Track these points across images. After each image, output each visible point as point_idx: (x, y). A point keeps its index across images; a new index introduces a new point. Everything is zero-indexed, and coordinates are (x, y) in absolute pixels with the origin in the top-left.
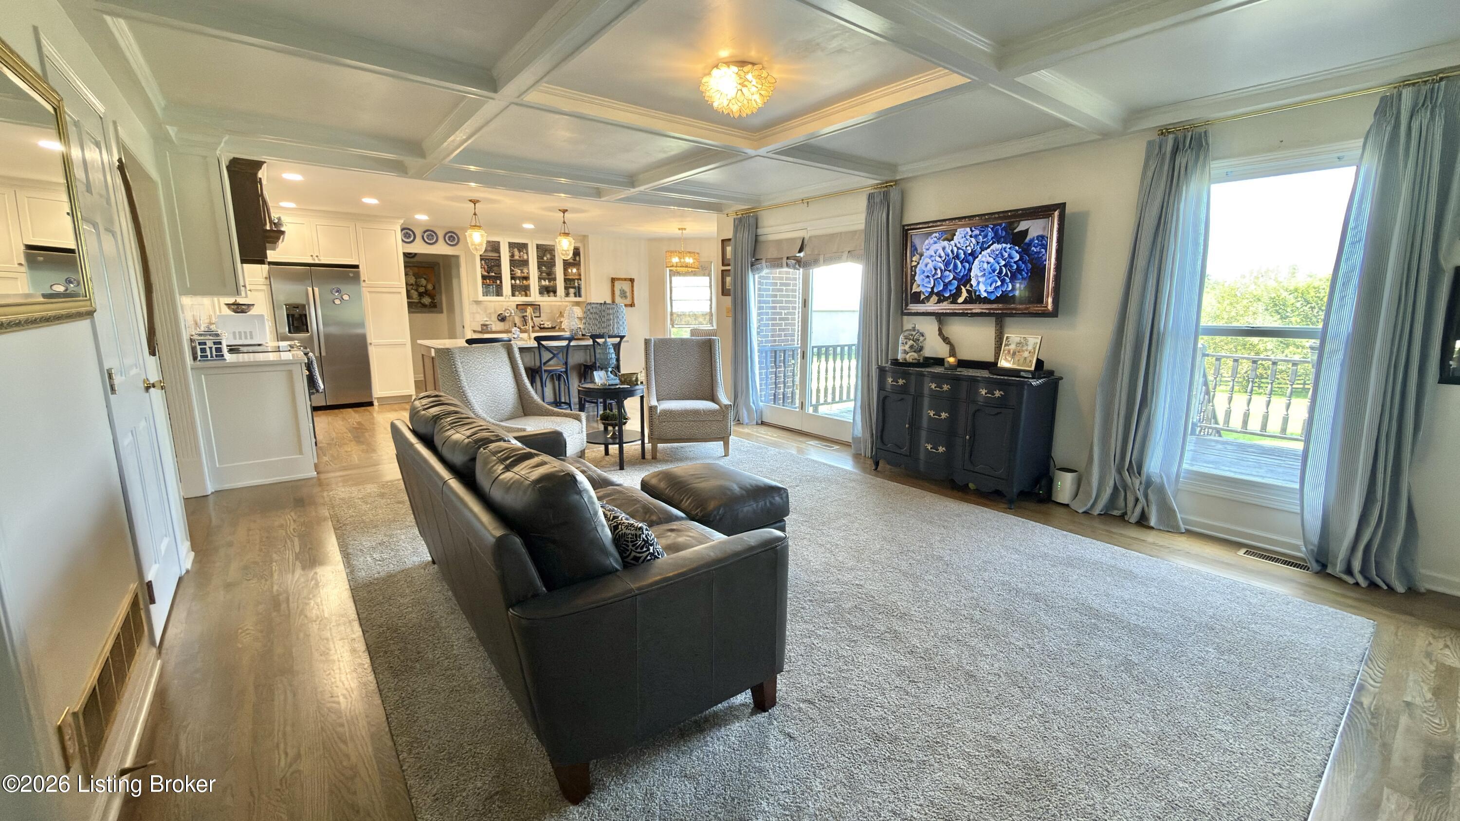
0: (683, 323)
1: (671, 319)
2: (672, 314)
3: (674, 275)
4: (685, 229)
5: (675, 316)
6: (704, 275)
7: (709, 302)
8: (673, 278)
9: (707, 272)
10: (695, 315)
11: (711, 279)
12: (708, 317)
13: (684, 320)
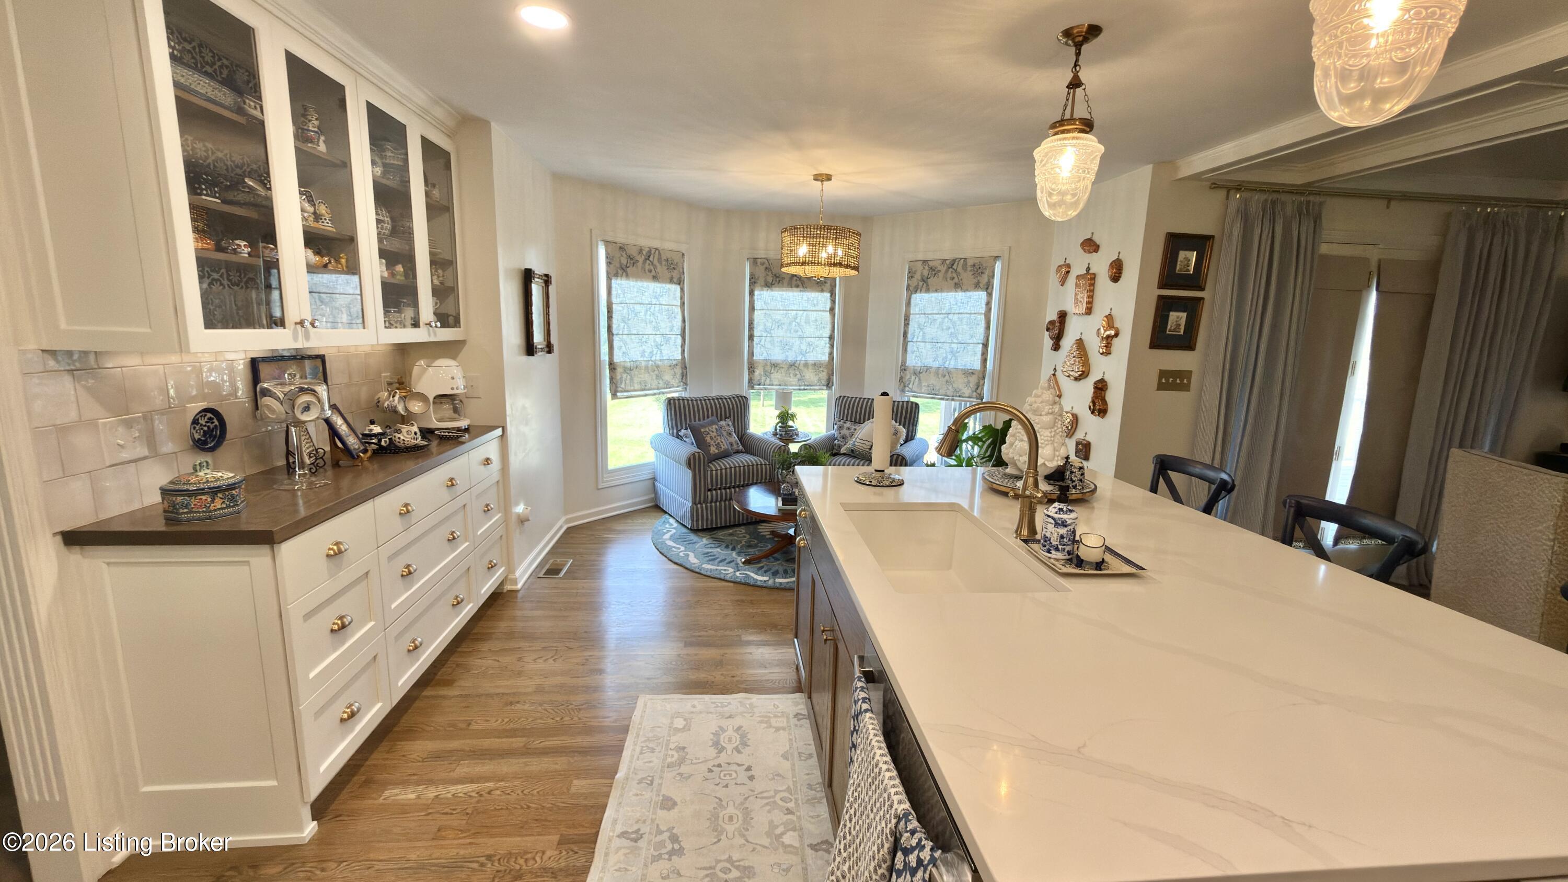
0: (637, 387)
1: (611, 379)
2: (612, 366)
3: (616, 275)
4: (829, 178)
5: (619, 370)
6: (671, 281)
7: (679, 340)
8: (615, 283)
9: (675, 274)
10: (658, 367)
11: (682, 290)
12: (678, 371)
13: (636, 380)
